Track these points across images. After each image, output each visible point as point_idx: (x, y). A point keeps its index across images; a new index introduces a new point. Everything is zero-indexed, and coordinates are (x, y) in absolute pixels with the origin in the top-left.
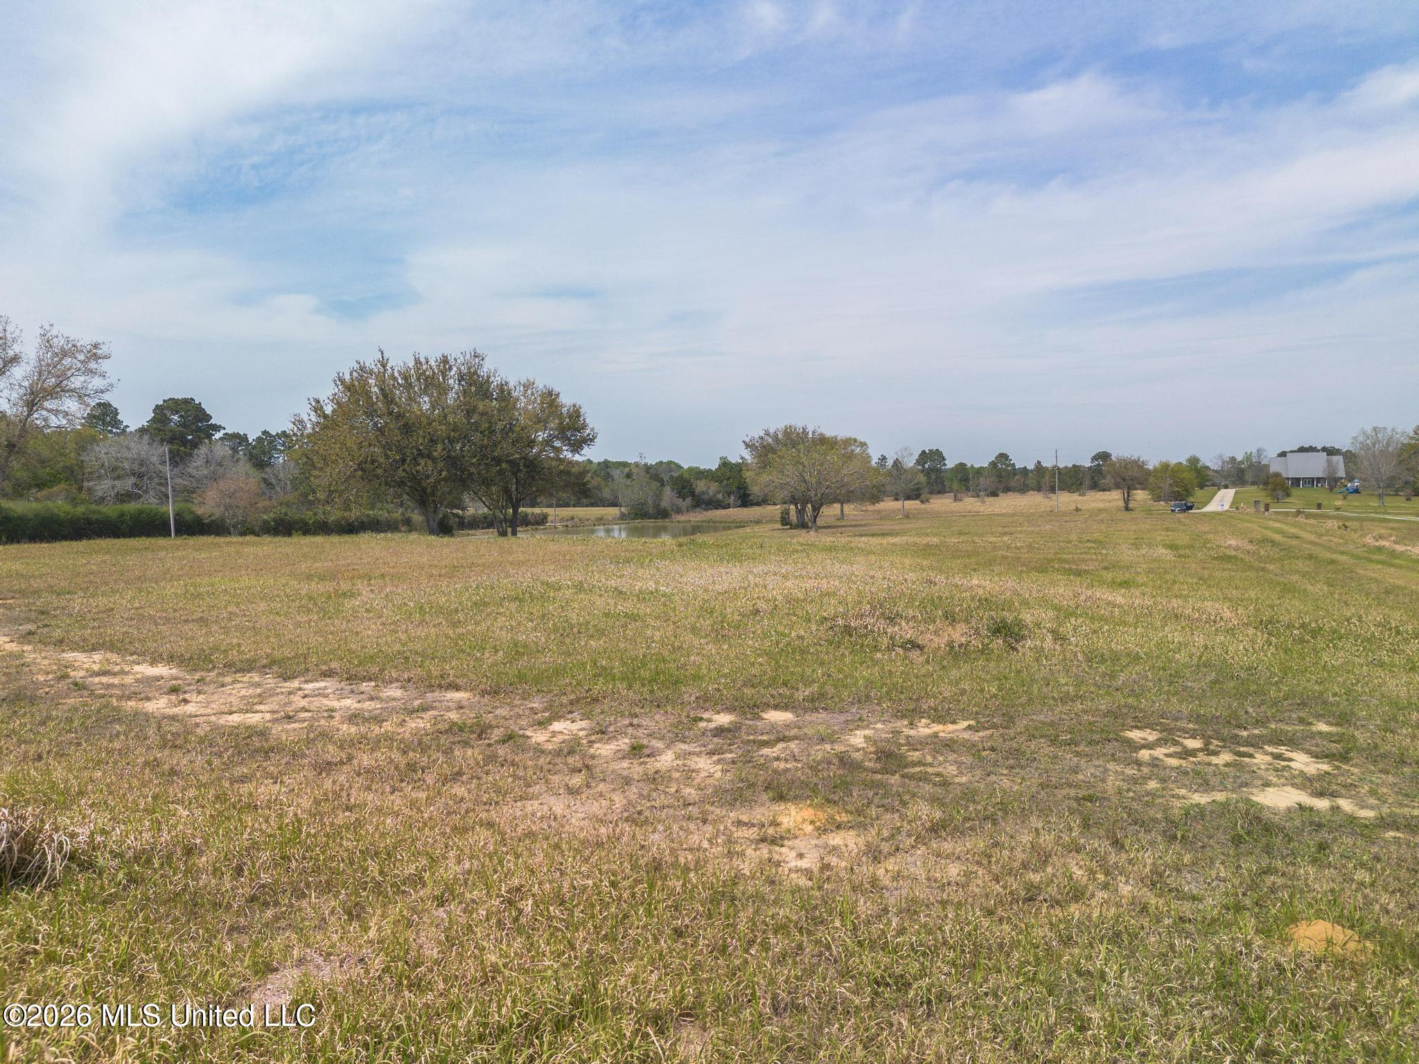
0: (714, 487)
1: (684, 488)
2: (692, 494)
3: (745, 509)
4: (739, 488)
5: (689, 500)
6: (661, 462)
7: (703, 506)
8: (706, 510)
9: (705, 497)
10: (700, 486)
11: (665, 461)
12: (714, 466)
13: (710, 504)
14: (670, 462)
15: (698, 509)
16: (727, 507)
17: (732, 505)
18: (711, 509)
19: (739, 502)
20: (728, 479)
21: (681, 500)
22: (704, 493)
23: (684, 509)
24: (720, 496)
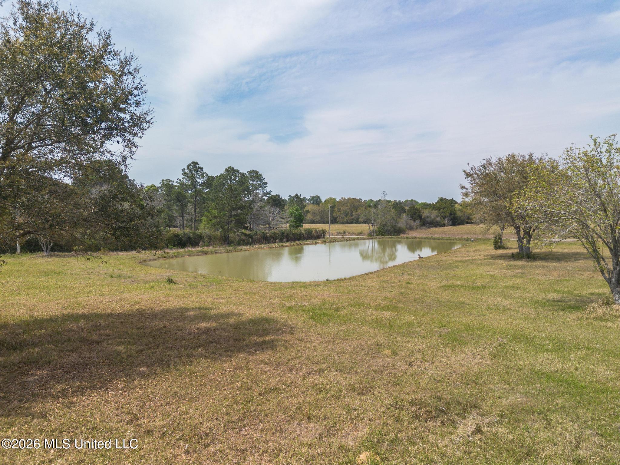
0: (435, 213)
1: (415, 214)
2: (420, 218)
3: (454, 227)
4: (451, 214)
5: (418, 222)
6: (408, 200)
7: (427, 225)
8: (429, 228)
9: (429, 220)
10: (426, 213)
11: (410, 199)
12: (435, 201)
13: (432, 224)
14: (412, 200)
15: (423, 227)
16: (443, 225)
17: (446, 224)
18: (432, 227)
19: (451, 223)
20: (444, 209)
21: (413, 221)
22: (428, 217)
23: (415, 227)
24: (438, 219)
